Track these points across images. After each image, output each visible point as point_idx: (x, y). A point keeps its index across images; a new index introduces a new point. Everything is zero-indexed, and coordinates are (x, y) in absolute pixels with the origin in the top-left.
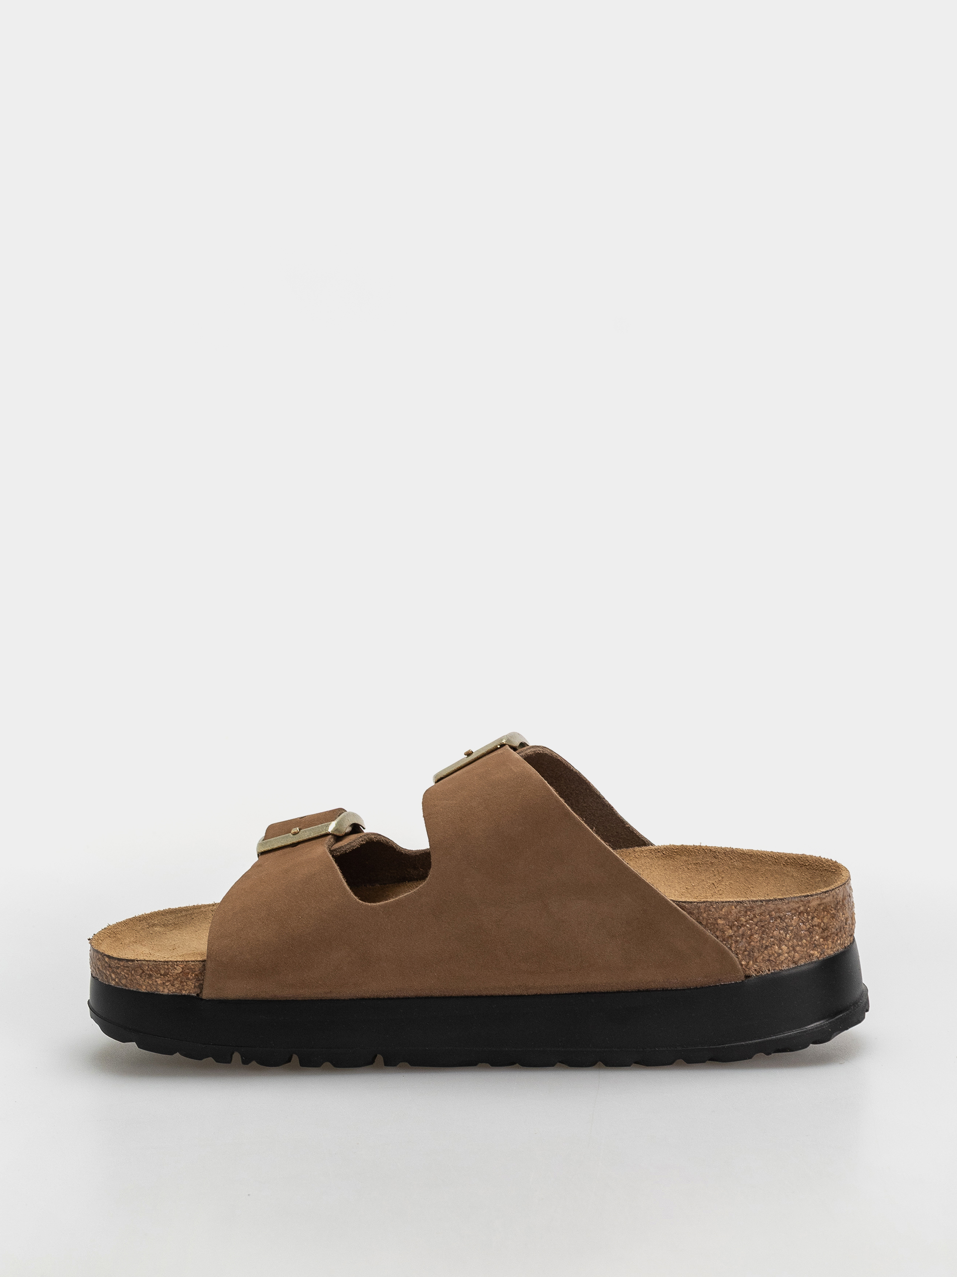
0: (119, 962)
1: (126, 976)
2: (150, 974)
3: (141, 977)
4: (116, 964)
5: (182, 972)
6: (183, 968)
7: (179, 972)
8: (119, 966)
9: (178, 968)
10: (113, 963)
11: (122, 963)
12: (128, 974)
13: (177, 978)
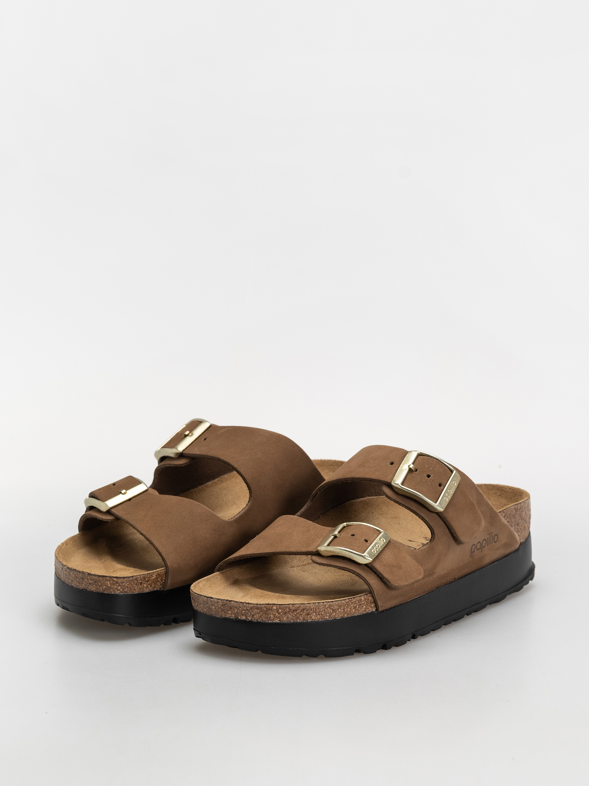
0: (123, 579)
1: (128, 586)
2: (141, 582)
3: (136, 585)
4: (122, 580)
5: (156, 577)
6: (156, 575)
7: (155, 578)
8: (124, 581)
9: (154, 575)
10: (120, 580)
11: (126, 579)
12: (129, 585)
13: (153, 582)
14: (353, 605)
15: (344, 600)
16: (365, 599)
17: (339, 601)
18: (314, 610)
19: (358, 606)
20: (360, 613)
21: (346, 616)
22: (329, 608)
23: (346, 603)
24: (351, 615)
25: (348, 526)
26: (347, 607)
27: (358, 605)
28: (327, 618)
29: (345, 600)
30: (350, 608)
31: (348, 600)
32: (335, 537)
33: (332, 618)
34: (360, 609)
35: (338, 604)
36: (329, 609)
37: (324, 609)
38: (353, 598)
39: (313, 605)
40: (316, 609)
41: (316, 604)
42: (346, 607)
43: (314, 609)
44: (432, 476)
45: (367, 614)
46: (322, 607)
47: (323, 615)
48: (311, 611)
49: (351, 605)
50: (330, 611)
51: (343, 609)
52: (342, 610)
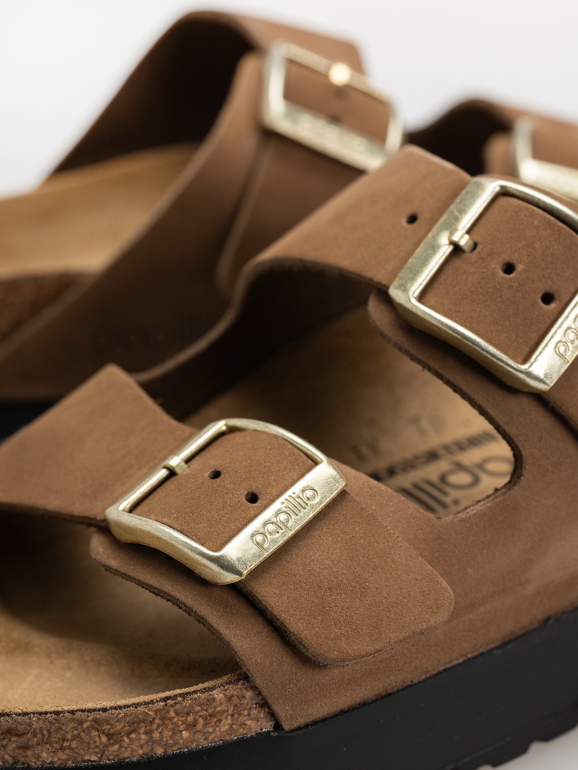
14: (183, 719)
15: (146, 703)
16: (229, 699)
17: (128, 706)
18: (43, 735)
19: (201, 721)
20: (213, 741)
21: (159, 751)
22: (93, 727)
23: (156, 712)
24: (179, 749)
25: (232, 430)
26: (159, 726)
27: (200, 716)
28: (92, 759)
29: (152, 702)
30: (173, 729)
31: (163, 704)
32: (172, 473)
33: (111, 757)
34: (211, 730)
35: (126, 715)
36: (94, 733)
37: (76, 732)
38: (180, 695)
39: (39, 719)
40: (49, 732)
41: (49, 715)
42: (155, 726)
43: (45, 732)
44: (520, 267)
45: (242, 743)
46: (72, 725)
47: (76, 751)
48: (35, 736)
49: (176, 719)
50: (97, 740)
51: (146, 733)
52: (143, 737)
